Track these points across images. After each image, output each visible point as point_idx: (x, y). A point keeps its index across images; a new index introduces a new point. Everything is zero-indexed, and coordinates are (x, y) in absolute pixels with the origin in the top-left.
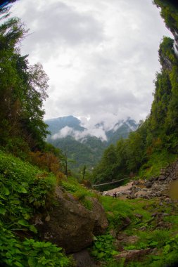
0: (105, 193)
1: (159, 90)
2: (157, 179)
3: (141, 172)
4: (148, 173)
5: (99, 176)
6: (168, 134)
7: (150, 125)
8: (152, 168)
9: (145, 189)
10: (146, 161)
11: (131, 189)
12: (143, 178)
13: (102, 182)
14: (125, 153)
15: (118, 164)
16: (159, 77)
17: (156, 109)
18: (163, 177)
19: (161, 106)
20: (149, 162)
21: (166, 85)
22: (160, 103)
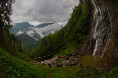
0: (42, 62)
1: (75, 13)
2: (71, 55)
3: (61, 51)
4: (66, 52)
5: (38, 53)
6: (77, 33)
7: (66, 28)
8: (67, 49)
9: (65, 60)
10: (64, 45)
11: (57, 60)
12: (63, 54)
13: (40, 56)
14: (52, 41)
15: (48, 47)
16: (76, 7)
17: (71, 22)
18: (75, 54)
19: (74, 21)
20: (65, 46)
21: (79, 11)
22: (74, 19)
